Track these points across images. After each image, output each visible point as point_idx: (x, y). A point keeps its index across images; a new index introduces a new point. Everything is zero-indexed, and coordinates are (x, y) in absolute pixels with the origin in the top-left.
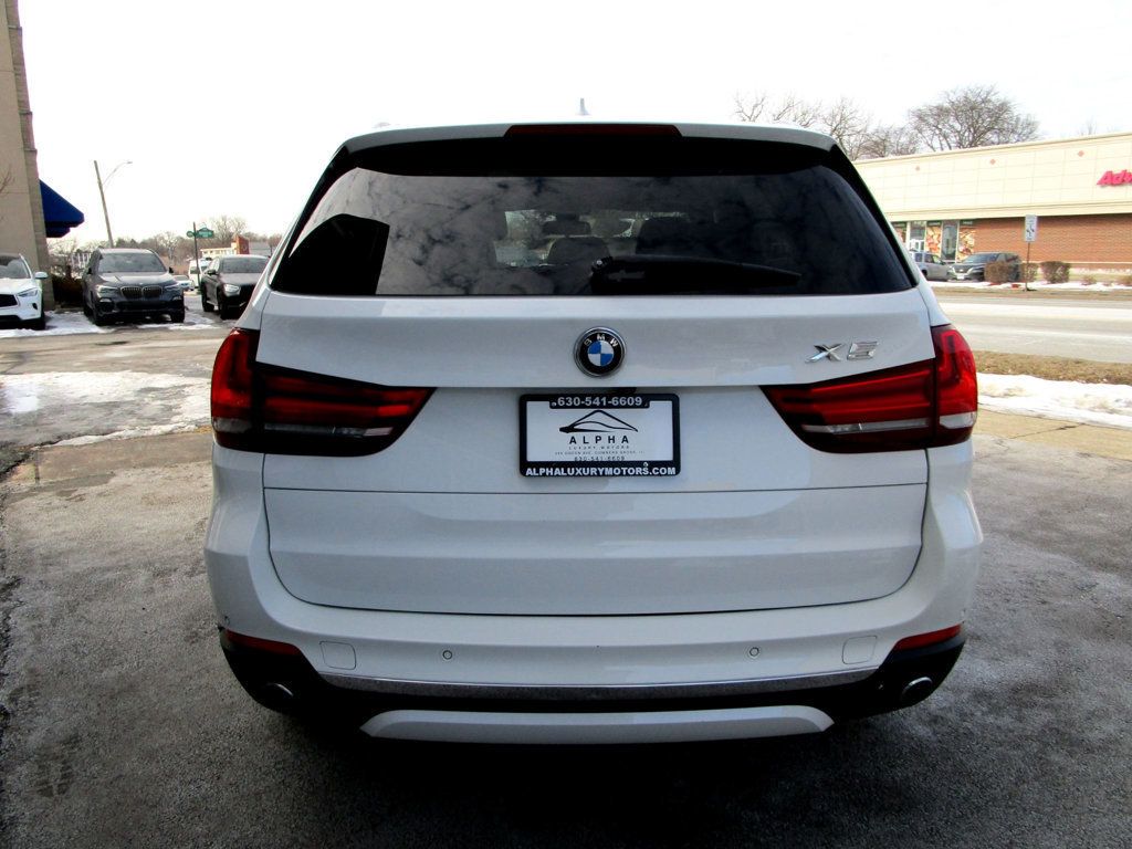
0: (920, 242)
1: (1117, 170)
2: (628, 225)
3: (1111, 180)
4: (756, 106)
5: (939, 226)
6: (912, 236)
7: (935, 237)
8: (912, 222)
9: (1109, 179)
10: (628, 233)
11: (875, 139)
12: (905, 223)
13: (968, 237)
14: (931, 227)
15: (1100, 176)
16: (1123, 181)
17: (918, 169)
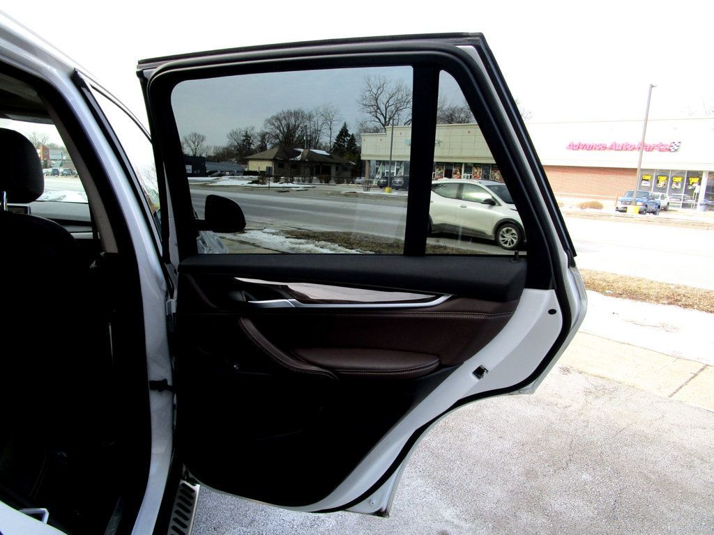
0: (469, 175)
1: (576, 143)
2: (299, 153)
3: (574, 147)
4: (379, 88)
5: (480, 167)
6: (465, 172)
7: (478, 173)
8: (466, 164)
9: (571, 147)
10: (299, 158)
11: (447, 113)
12: (461, 164)
13: (496, 174)
14: (476, 167)
15: (568, 144)
16: (579, 148)
17: (469, 132)
